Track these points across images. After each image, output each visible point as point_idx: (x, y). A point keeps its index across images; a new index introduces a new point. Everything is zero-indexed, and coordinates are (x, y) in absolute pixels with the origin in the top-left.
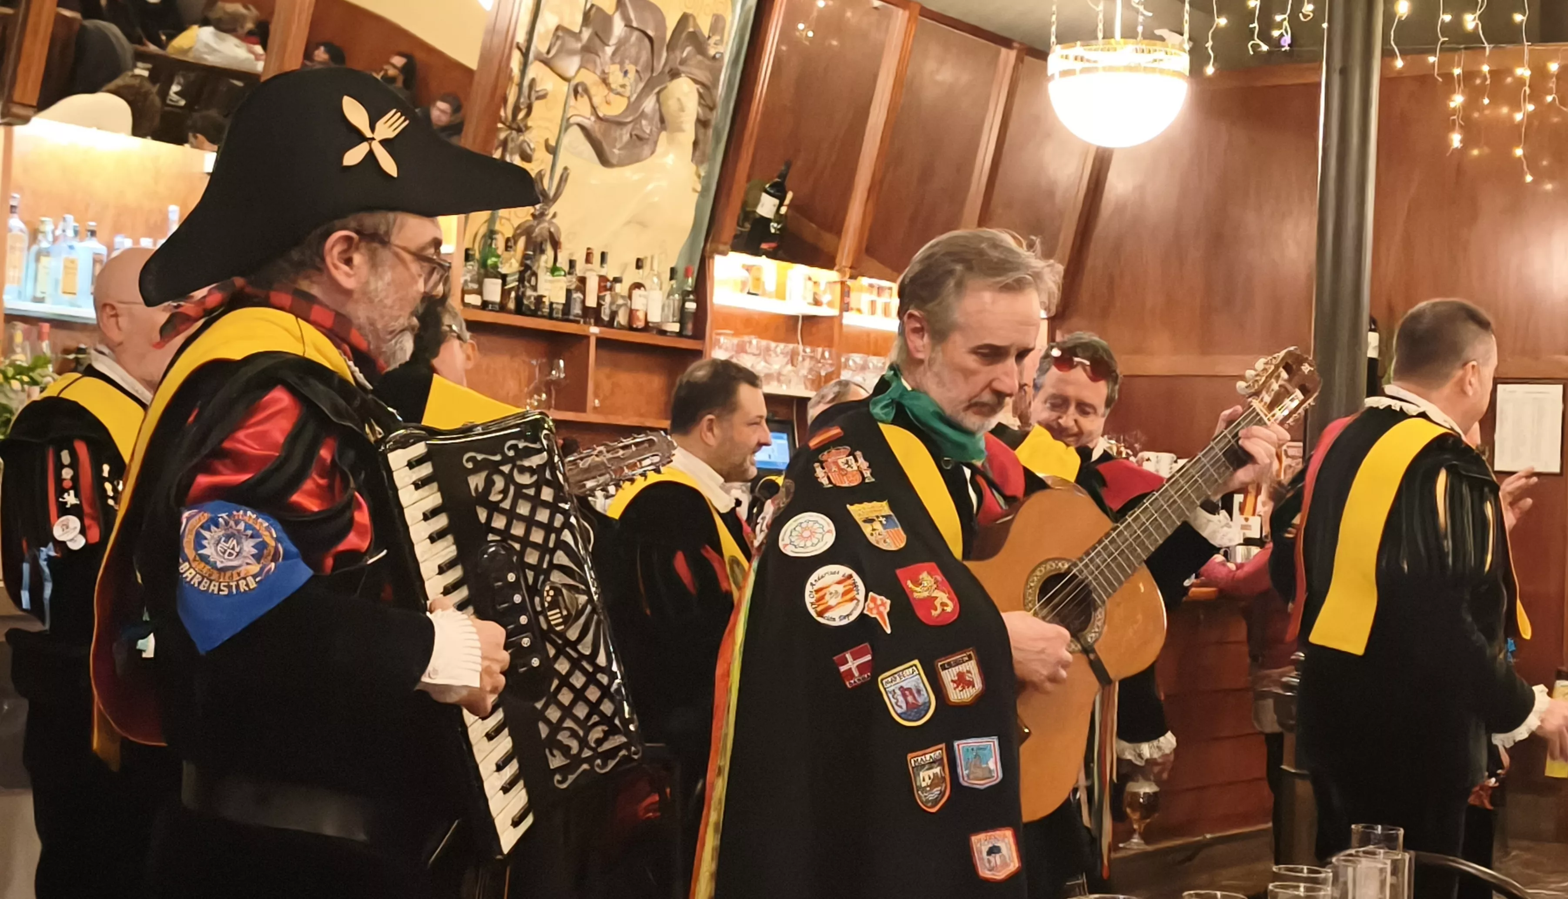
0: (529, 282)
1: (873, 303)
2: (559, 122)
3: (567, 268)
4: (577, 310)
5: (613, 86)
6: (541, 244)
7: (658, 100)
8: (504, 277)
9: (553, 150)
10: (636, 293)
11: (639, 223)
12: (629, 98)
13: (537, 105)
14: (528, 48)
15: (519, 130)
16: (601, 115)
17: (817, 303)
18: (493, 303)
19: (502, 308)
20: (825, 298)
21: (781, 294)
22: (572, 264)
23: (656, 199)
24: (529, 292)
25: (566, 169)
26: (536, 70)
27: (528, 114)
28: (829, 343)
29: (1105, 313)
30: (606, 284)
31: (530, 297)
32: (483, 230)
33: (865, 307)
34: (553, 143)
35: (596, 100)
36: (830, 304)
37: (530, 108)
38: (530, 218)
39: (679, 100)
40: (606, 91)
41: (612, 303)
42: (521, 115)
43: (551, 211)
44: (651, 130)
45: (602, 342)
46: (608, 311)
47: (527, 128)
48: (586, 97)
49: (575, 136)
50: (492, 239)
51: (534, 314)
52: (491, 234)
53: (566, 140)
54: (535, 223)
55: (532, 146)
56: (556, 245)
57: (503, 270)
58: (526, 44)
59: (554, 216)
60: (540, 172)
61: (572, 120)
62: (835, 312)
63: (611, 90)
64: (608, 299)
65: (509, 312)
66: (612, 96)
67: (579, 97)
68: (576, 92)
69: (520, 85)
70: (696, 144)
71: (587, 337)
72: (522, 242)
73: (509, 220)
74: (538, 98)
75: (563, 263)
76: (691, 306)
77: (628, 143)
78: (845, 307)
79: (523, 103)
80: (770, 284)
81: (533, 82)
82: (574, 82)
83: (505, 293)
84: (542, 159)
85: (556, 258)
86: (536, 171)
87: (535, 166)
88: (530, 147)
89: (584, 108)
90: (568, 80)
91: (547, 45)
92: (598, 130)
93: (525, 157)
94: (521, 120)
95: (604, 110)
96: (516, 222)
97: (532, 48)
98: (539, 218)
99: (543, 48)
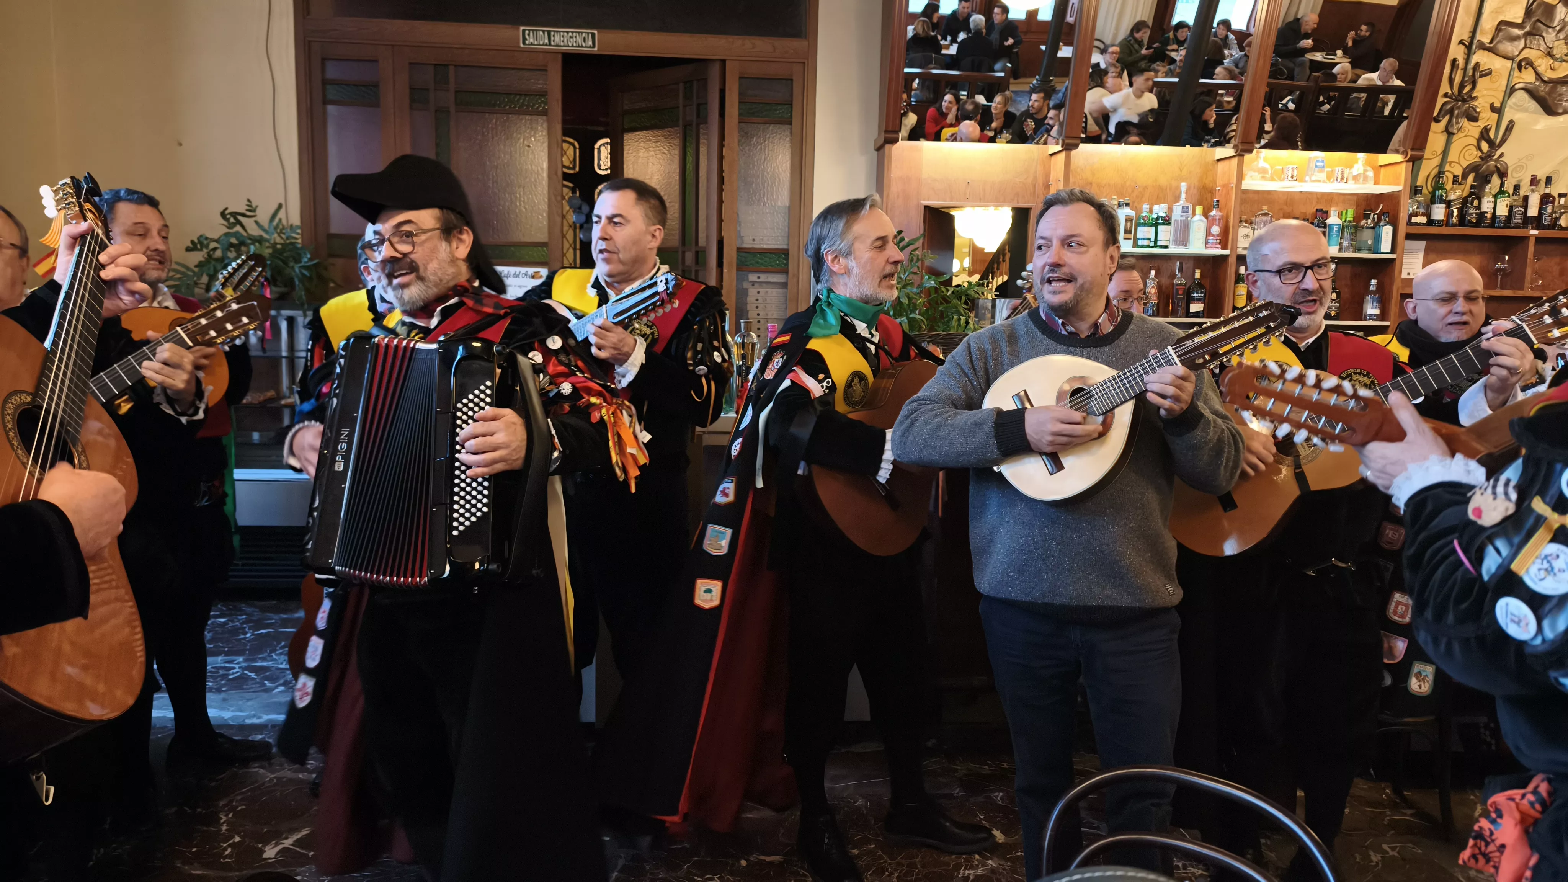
0: (1472, 204)
2: (1504, 89)
3: (1511, 191)
4: (1518, 219)
5: (1558, 56)
6: (1487, 176)
8: (1449, 204)
9: (1498, 110)
13: (1482, 83)
14: (1471, 43)
15: (1464, 101)
16: (1546, 79)
18: (1439, 221)
19: (1447, 222)
22: (1517, 188)
24: (1472, 211)
25: (1511, 122)
26: (1480, 57)
27: (1473, 88)
30: (1546, 199)
31: (1472, 214)
32: (1436, 171)
34: (1497, 105)
35: (1541, 70)
37: (1474, 84)
38: (1478, 160)
40: (1551, 61)
41: (1553, 212)
42: (1466, 90)
43: (1498, 154)
45: (1538, 239)
46: (1548, 218)
47: (1475, 98)
48: (1530, 68)
49: (1521, 97)
50: (1439, 177)
51: (1477, 225)
52: (1440, 174)
53: (1511, 102)
54: (1483, 163)
55: (1478, 110)
56: (1502, 174)
57: (1452, 197)
58: (1469, 40)
59: (1502, 155)
60: (1485, 128)
61: (1517, 86)
63: (1555, 59)
64: (1549, 209)
65: (1454, 225)
66: (1557, 64)
67: (1523, 69)
68: (1520, 67)
69: (1465, 69)
71: (1526, 238)
72: (1471, 178)
73: (1459, 164)
74: (1481, 76)
75: (1509, 187)
79: (1467, 81)
81: (1477, 65)
82: (1518, 59)
83: (1449, 215)
84: (1487, 118)
85: (1502, 185)
86: (1482, 126)
87: (1481, 124)
88: (1475, 111)
89: (1528, 76)
90: (1512, 59)
91: (1490, 37)
92: (1543, 89)
93: (1473, 118)
94: (1466, 93)
95: (1549, 75)
96: (1465, 164)
97: (1475, 42)
98: (1486, 158)
99: (1486, 40)
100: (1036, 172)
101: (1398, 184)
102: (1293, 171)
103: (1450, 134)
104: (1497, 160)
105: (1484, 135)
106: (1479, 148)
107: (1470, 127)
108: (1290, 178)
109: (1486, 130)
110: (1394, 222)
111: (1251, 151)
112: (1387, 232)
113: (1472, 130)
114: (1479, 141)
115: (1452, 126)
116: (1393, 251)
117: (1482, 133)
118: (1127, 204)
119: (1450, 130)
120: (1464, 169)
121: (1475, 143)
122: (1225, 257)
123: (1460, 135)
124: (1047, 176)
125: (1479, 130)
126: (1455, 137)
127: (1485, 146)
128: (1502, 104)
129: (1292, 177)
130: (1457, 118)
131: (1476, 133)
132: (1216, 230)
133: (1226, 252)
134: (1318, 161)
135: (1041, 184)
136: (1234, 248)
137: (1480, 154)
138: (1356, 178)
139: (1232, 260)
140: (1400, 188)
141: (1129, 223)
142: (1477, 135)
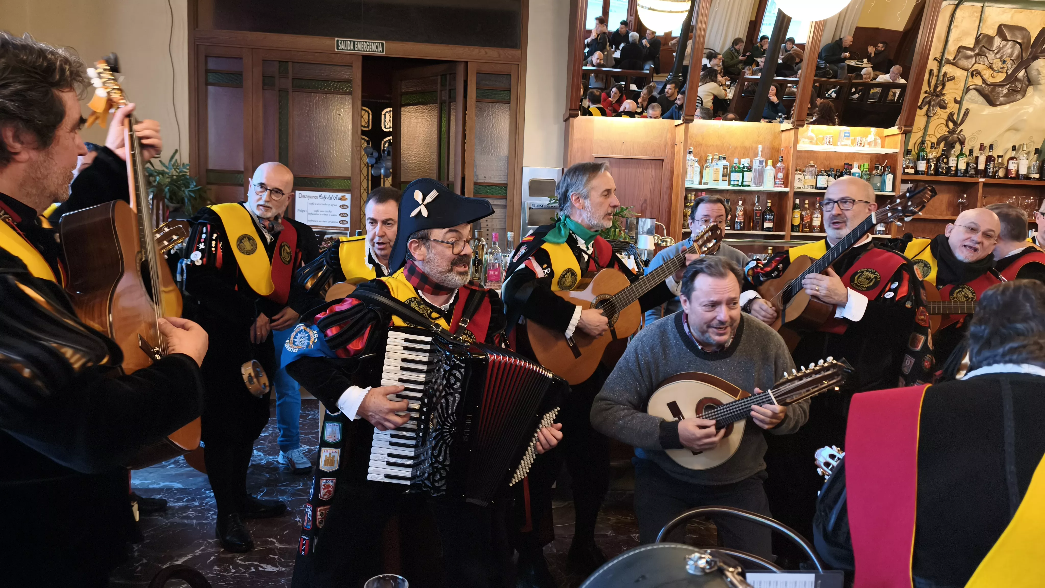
0: (943, 161)
2: (963, 89)
3: (967, 154)
4: (972, 171)
5: (996, 69)
6: (952, 144)
7: (1026, 72)
8: (928, 161)
9: (959, 102)
10: (1011, 162)
11: (1014, 129)
12: (1007, 73)
13: (949, 85)
14: (942, 60)
15: (938, 96)
16: (989, 83)
18: (922, 172)
19: (927, 173)
22: (971, 151)
23: (1025, 118)
24: (943, 166)
25: (967, 109)
26: (947, 69)
27: (943, 88)
30: (990, 159)
31: (943, 168)
32: (920, 140)
34: (958, 99)
35: (985, 77)
37: (944, 85)
38: (946, 133)
39: (1037, 69)
40: (992, 72)
41: (994, 167)
42: (939, 89)
43: (959, 130)
44: (1022, 86)
45: (985, 185)
46: (991, 171)
47: (944, 94)
48: (979, 76)
49: (973, 94)
50: (922, 144)
51: (946, 174)
52: (923, 142)
53: (967, 97)
54: (950, 135)
55: (946, 102)
56: (962, 143)
57: (930, 156)
58: (940, 58)
59: (961, 130)
60: (951, 113)
61: (971, 87)
63: (995, 71)
64: (992, 165)
65: (932, 175)
66: (995, 74)
67: (974, 76)
68: (972, 75)
69: (938, 76)
71: (977, 184)
72: (942, 145)
73: (935, 135)
74: (948, 81)
75: (966, 151)
77: (1006, 94)
79: (939, 84)
81: (946, 73)
82: (971, 70)
83: (929, 168)
84: (952, 107)
85: (962, 149)
86: (949, 112)
87: (948, 111)
88: (944, 102)
89: (978, 81)
90: (967, 70)
91: (954, 56)
92: (987, 90)
93: (943, 107)
94: (939, 91)
95: (990, 80)
96: (938, 136)
97: (944, 59)
98: (952, 132)
99: (951, 58)
100: (666, 137)
101: (896, 148)
102: (830, 139)
103: (929, 117)
104: (959, 134)
105: (950, 118)
106: (947, 126)
107: (941, 113)
108: (828, 143)
109: (951, 115)
110: (894, 172)
111: (803, 126)
112: (889, 178)
113: (943, 114)
114: (947, 121)
115: (930, 112)
116: (893, 190)
117: (949, 117)
118: (724, 158)
119: (929, 114)
120: (938, 139)
121: (945, 123)
122: (786, 193)
123: (935, 117)
124: (674, 139)
125: (947, 114)
126: (932, 119)
127: (951, 125)
128: (961, 98)
129: (829, 142)
130: (933, 106)
131: (945, 116)
132: (780, 175)
133: (787, 190)
134: (845, 133)
135: (670, 144)
136: (792, 187)
137: (948, 130)
138: (870, 144)
139: (791, 195)
140: (897, 150)
141: (725, 170)
142: (946, 118)
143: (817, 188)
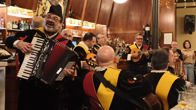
1: (86, 25)
9: (45, 4)
15: (41, 1)
17: (79, 25)
20: (80, 24)
21: (74, 23)
25: (47, 6)
28: (81, 30)
29: (114, 26)
33: (85, 25)
36: (81, 25)
44: (58, 1)
49: (48, 2)
53: (47, 3)
55: (42, 3)
62: (81, 26)
70: (63, 3)
76: (63, 25)
77: (55, 3)
78: (82, 25)
80: (73, 22)
84: (44, 5)
87: (43, 6)
93: (42, 5)
96: (41, 14)
98: (43, 13)
102: (15, 12)
106: (42, 11)
111: (9, 6)
115: (39, 6)
122: (5, 30)
126: (39, 8)
127: (43, 10)
130: (40, 4)
132: (3, 23)
133: (5, 29)
134: (19, 10)
136: (7, 28)
138: (25, 14)
139: (7, 31)
140: (32, 17)
142: (42, 8)
143: (13, 29)
